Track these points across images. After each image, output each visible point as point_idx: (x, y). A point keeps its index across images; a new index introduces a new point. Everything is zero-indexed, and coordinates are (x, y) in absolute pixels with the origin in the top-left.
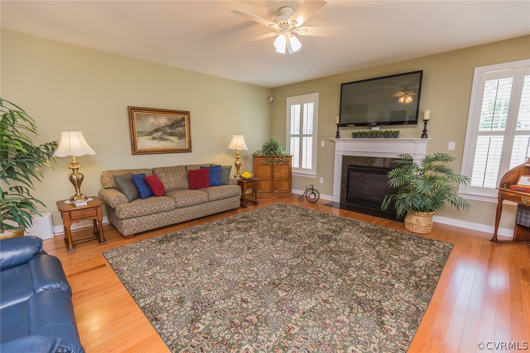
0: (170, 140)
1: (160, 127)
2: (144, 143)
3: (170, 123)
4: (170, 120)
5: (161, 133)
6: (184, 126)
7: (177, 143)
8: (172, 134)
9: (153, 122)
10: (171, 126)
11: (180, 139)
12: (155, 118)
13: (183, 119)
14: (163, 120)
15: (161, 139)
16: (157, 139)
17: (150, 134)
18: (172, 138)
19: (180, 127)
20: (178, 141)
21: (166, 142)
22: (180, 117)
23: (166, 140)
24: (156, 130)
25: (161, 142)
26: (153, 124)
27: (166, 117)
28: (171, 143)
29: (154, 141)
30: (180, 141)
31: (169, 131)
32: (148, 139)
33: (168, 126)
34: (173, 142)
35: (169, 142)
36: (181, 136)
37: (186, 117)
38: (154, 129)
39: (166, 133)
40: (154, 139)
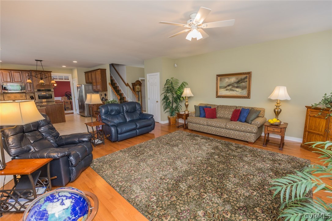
0: (236, 91)
1: (231, 83)
2: (222, 92)
3: (237, 81)
4: (237, 79)
5: (231, 87)
6: (247, 81)
7: (240, 93)
8: (237, 87)
9: (227, 81)
10: (238, 82)
11: (242, 90)
12: (229, 78)
13: (246, 78)
14: (233, 80)
15: (231, 90)
16: (228, 90)
17: (226, 87)
18: (237, 90)
19: (243, 82)
20: (241, 91)
21: (233, 92)
22: (244, 76)
23: (233, 90)
24: (229, 86)
25: (231, 92)
26: (227, 82)
27: (235, 78)
28: (236, 93)
29: (227, 91)
30: (242, 91)
31: (236, 85)
32: (224, 90)
33: (235, 82)
34: (238, 92)
35: (235, 92)
36: (243, 88)
37: (248, 75)
38: (228, 84)
39: (234, 87)
40: (227, 90)
